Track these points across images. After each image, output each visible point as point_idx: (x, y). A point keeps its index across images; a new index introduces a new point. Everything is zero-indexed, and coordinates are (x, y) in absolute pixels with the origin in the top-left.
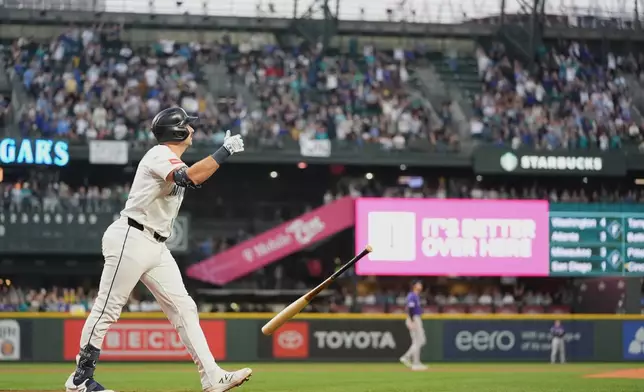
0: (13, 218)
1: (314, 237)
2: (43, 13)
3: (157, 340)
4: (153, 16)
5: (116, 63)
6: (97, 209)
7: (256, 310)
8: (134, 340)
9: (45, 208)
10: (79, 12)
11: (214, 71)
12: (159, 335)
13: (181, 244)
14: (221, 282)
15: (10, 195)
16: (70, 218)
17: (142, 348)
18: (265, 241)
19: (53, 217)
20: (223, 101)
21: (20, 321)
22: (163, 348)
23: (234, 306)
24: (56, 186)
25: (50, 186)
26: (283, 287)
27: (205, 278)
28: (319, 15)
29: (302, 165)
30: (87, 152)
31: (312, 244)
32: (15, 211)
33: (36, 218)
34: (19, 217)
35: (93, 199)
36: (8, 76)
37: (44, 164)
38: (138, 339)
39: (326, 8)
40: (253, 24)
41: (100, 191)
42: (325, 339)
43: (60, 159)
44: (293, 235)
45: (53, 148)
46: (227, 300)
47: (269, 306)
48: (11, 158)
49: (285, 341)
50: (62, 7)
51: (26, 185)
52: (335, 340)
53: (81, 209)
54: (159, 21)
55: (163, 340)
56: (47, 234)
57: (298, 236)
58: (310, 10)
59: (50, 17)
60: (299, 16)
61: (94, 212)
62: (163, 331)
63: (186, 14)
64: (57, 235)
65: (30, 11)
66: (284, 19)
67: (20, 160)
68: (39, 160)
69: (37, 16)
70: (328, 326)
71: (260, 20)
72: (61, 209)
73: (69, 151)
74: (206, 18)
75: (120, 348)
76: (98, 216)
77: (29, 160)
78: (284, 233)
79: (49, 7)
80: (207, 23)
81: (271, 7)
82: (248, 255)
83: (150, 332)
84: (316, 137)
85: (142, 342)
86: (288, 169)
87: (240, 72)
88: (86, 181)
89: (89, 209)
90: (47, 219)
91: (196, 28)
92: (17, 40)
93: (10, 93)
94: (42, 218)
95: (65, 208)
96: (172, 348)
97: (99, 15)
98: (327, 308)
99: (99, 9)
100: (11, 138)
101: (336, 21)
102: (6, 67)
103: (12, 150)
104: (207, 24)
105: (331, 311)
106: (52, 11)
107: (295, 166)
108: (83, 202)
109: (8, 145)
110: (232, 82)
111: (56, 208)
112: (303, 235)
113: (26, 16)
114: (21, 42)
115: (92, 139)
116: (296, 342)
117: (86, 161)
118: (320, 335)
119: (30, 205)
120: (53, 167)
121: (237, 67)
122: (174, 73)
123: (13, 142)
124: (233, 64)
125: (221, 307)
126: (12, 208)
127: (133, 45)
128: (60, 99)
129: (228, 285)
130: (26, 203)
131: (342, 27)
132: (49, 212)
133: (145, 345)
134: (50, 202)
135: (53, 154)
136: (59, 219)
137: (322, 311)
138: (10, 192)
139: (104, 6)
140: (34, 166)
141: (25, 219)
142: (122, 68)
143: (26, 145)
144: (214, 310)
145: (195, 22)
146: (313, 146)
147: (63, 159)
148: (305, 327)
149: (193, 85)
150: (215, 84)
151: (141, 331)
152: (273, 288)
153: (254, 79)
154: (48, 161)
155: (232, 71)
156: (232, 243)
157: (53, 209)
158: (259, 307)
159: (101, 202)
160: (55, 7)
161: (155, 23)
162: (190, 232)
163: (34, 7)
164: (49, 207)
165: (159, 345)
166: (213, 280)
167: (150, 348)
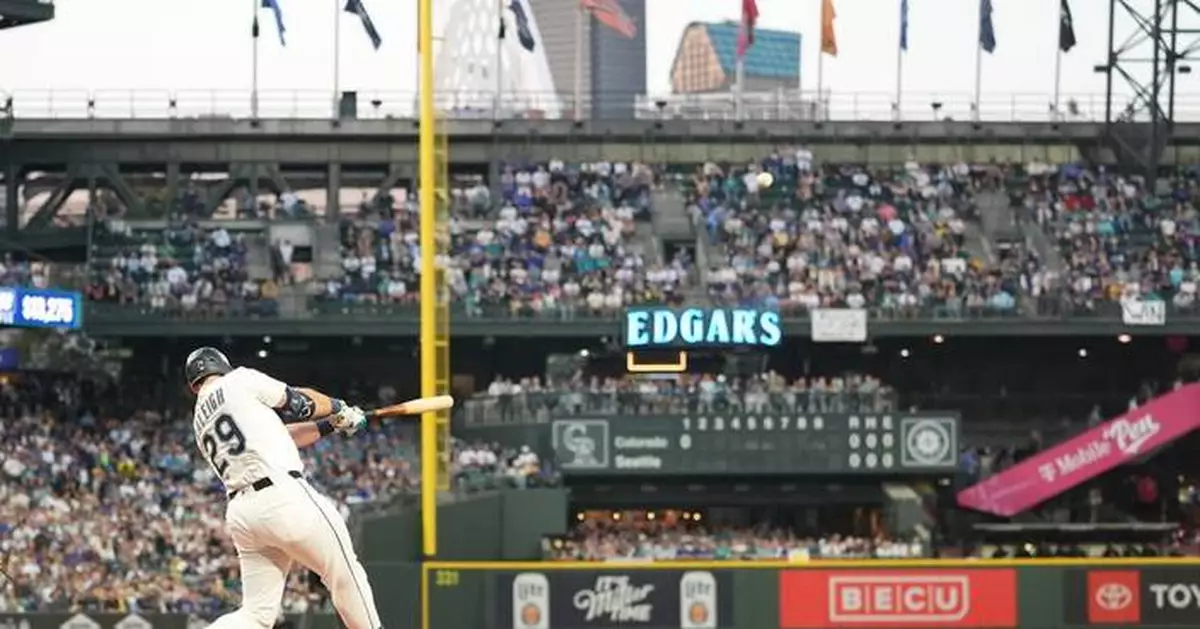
0: (703, 424)
1: (1146, 443)
2: (739, 125)
3: (916, 598)
4: (898, 125)
5: (846, 196)
6: (824, 409)
7: (1060, 554)
8: (882, 598)
9: (749, 408)
10: (791, 122)
11: (992, 204)
12: (919, 591)
13: (948, 457)
14: (1008, 512)
15: (698, 390)
16: (785, 421)
17: (893, 612)
18: (1073, 452)
19: (760, 421)
20: (1006, 246)
21: (717, 573)
22: (924, 611)
23: (1029, 547)
24: (764, 376)
25: (756, 377)
26: (1099, 520)
27: (984, 507)
28: (1143, 116)
29: (1124, 339)
30: (809, 326)
31: (1140, 455)
32: (705, 414)
33: (736, 423)
34: (711, 423)
35: (818, 393)
36: (690, 217)
37: (745, 344)
38: (888, 599)
39: (1154, 106)
40: (1048, 132)
41: (828, 383)
42: (1166, 595)
43: (769, 336)
44: (1113, 441)
45: (757, 320)
46: (1017, 539)
47: (1083, 547)
48: (698, 336)
49: (1105, 599)
50: (766, 116)
51: (721, 378)
52: (1180, 596)
53: (800, 409)
54: (907, 132)
55: (925, 599)
56: (752, 446)
57: (1121, 444)
58: (1130, 108)
59: (748, 131)
60: (1113, 119)
61: (819, 413)
62: (924, 586)
63: (948, 121)
64: (767, 446)
65: (721, 122)
66: (1093, 124)
67: (710, 338)
68: (738, 338)
69: (731, 131)
70: (1169, 576)
71: (1055, 126)
72: (770, 409)
73: (782, 326)
74: (977, 126)
75: (862, 611)
76: (824, 416)
77: (724, 338)
78: (1101, 440)
79: (747, 117)
80: (981, 133)
81: (1073, 107)
82: (1047, 472)
83: (906, 587)
84: (1143, 296)
85: (894, 602)
86: (1103, 345)
87: (1029, 203)
88: (806, 369)
89: (812, 409)
90: (752, 423)
91: (962, 141)
92: (702, 165)
93: (694, 242)
94: (744, 423)
95: (777, 405)
96: (938, 611)
97: (819, 126)
98: (1166, 550)
99: (820, 117)
100: (697, 308)
101: (1169, 123)
102: (688, 204)
103: (699, 325)
104: (979, 134)
105: (1174, 554)
106: (752, 121)
107: (1115, 338)
108: (802, 399)
109: (694, 318)
110: (1017, 218)
111: (764, 407)
112: (1128, 441)
113: (713, 131)
114: (708, 169)
115: (812, 308)
116: (1122, 600)
117: (808, 338)
118: (1159, 589)
119: (726, 403)
120: (759, 347)
121: (1024, 196)
122: (932, 207)
123: (698, 314)
124: (1018, 193)
125: (1008, 549)
126: (700, 409)
127: (870, 168)
128: (765, 249)
129: (1020, 517)
130: (720, 400)
131: (1178, 133)
132: (753, 414)
133: (899, 608)
134: (755, 399)
135: (758, 329)
136: (768, 423)
137: (1161, 555)
138: (697, 385)
139: (827, 112)
140: (731, 347)
141: (719, 424)
142: (855, 203)
143: (718, 317)
144: (999, 554)
145: (960, 132)
146: (1141, 311)
147: (774, 337)
148: (1134, 576)
149: (958, 226)
150: (992, 222)
151: (893, 586)
152: (1086, 520)
153: (1049, 214)
154: (751, 339)
155: (1016, 203)
156: (1020, 456)
157: (759, 410)
158: (1066, 549)
159: (829, 397)
160: (757, 117)
161: (901, 135)
162: (959, 439)
163: (726, 117)
164: (754, 406)
165: (920, 605)
166: (996, 510)
167: (906, 611)
